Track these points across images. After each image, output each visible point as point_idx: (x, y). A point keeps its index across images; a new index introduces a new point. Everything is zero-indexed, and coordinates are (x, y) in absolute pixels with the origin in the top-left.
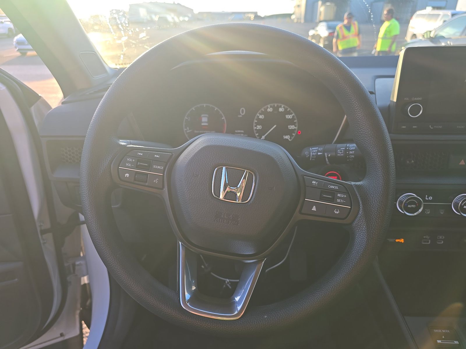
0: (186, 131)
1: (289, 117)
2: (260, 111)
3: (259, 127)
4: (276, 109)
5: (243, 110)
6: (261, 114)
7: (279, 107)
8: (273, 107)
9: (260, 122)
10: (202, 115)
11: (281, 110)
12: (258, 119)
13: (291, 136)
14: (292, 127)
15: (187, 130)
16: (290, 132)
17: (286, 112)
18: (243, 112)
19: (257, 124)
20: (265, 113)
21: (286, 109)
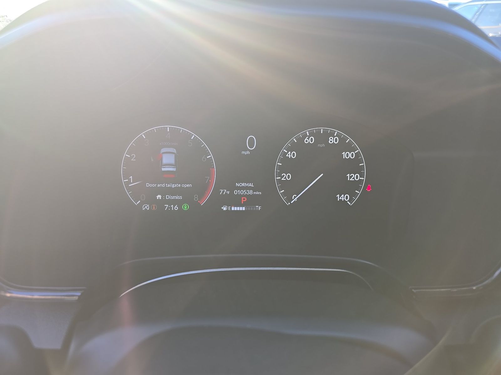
0: (127, 184)
1: (348, 155)
2: (288, 144)
3: (287, 177)
4: (322, 138)
5: (251, 140)
6: (290, 149)
7: (328, 135)
8: (316, 135)
9: (288, 165)
10: (163, 150)
11: (332, 140)
12: (285, 159)
13: (352, 195)
14: (354, 177)
15: (129, 182)
16: (351, 188)
17: (345, 146)
18: (251, 145)
19: (283, 170)
20: (299, 146)
21: (342, 140)
